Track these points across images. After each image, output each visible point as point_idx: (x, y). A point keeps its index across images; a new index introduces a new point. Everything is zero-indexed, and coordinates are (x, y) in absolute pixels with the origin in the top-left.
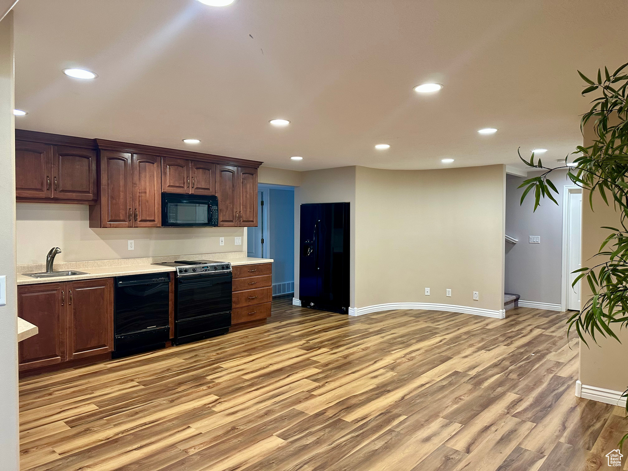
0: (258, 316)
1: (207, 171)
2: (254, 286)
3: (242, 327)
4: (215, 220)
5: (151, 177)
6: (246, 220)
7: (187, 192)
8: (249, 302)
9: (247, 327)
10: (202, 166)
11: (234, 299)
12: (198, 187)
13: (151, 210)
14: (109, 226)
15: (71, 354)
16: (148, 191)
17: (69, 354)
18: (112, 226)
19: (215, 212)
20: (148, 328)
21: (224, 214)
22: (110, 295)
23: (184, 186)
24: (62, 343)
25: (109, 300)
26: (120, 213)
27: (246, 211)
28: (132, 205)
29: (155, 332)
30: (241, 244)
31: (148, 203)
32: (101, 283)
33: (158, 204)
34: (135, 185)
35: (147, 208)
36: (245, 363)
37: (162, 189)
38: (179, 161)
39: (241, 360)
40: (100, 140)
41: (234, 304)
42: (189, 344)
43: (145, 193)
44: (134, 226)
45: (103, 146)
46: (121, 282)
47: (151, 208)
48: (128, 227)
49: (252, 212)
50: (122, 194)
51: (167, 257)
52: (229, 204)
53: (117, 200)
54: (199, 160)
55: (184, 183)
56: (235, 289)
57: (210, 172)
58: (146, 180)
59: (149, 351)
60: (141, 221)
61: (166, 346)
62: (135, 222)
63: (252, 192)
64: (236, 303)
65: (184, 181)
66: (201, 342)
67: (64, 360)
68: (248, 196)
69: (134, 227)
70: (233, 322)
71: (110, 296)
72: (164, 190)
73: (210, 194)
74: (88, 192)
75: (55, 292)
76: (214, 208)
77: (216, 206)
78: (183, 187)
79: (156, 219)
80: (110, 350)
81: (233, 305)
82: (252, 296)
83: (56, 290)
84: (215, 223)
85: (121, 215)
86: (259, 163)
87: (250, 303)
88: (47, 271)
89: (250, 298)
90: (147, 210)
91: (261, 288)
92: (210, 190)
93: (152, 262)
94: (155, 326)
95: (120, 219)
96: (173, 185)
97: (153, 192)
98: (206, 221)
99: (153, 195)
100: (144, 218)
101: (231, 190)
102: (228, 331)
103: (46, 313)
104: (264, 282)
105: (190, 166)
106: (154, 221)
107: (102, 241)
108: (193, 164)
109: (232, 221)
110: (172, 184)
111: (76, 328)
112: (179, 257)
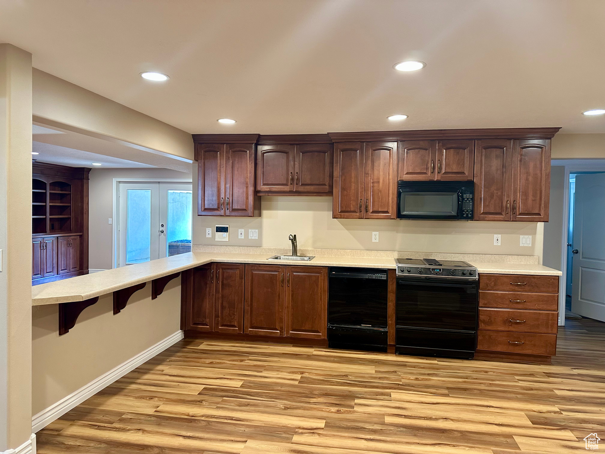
0: (529, 349)
1: (461, 150)
2: (520, 306)
3: (502, 358)
4: (467, 211)
5: (385, 165)
6: (526, 212)
7: (431, 178)
8: (510, 327)
9: (512, 361)
10: (454, 145)
11: (482, 317)
12: (446, 171)
13: (384, 201)
14: (340, 216)
15: (288, 332)
16: (381, 181)
17: (286, 330)
18: (342, 217)
19: (468, 201)
20: (362, 325)
21: (487, 204)
22: (324, 283)
23: (427, 171)
24: (281, 320)
25: (323, 289)
26: (351, 204)
27: (527, 199)
28: (363, 196)
29: (369, 331)
30: (530, 245)
31: (381, 193)
32: (316, 271)
33: (393, 194)
34: (368, 175)
35: (380, 199)
36: (422, 403)
37: (399, 177)
38: (421, 143)
39: (426, 396)
40: (331, 134)
41: (483, 324)
42: (411, 356)
43: (379, 182)
44: (365, 217)
45: (336, 139)
46: (334, 273)
47: (384, 199)
48: (359, 218)
49: (538, 201)
50: (353, 185)
51: (416, 253)
52: (496, 190)
53: (349, 191)
54: (450, 138)
55: (427, 169)
56: (484, 304)
57: (465, 152)
58: (380, 169)
59: (366, 351)
60: (373, 212)
61: (389, 351)
62: (366, 213)
63: (538, 172)
64: (489, 323)
65: (427, 166)
66: (427, 359)
67: (283, 335)
68: (530, 179)
69: (365, 219)
70: (479, 347)
71: (324, 285)
72: (400, 178)
73: (465, 179)
74: (325, 185)
75: (277, 273)
76: (466, 196)
77: (471, 194)
78: (425, 173)
79: (390, 210)
80: (323, 338)
81: (481, 325)
82: (516, 319)
83: (278, 271)
84: (467, 215)
85: (352, 206)
86: (553, 130)
87: (511, 329)
88: (293, 255)
89: (509, 321)
90: (379, 201)
91: (535, 311)
92: (465, 174)
93: (398, 257)
94: (371, 326)
95: (351, 210)
96: (413, 171)
97: (388, 181)
98: (454, 213)
99: (388, 184)
100: (375, 209)
101: (499, 172)
102: (473, 357)
103: (269, 290)
104: (541, 303)
105: (437, 148)
106: (387, 212)
107: (347, 231)
108: (441, 144)
109: (500, 214)
110: (411, 171)
111: (293, 309)
112: (431, 254)
